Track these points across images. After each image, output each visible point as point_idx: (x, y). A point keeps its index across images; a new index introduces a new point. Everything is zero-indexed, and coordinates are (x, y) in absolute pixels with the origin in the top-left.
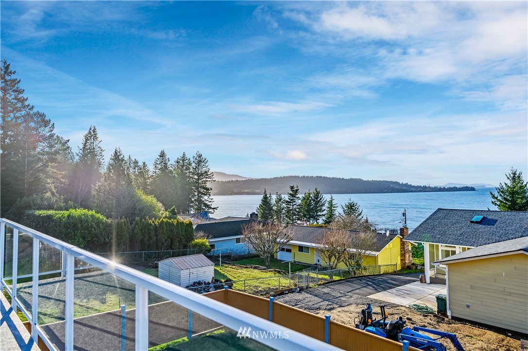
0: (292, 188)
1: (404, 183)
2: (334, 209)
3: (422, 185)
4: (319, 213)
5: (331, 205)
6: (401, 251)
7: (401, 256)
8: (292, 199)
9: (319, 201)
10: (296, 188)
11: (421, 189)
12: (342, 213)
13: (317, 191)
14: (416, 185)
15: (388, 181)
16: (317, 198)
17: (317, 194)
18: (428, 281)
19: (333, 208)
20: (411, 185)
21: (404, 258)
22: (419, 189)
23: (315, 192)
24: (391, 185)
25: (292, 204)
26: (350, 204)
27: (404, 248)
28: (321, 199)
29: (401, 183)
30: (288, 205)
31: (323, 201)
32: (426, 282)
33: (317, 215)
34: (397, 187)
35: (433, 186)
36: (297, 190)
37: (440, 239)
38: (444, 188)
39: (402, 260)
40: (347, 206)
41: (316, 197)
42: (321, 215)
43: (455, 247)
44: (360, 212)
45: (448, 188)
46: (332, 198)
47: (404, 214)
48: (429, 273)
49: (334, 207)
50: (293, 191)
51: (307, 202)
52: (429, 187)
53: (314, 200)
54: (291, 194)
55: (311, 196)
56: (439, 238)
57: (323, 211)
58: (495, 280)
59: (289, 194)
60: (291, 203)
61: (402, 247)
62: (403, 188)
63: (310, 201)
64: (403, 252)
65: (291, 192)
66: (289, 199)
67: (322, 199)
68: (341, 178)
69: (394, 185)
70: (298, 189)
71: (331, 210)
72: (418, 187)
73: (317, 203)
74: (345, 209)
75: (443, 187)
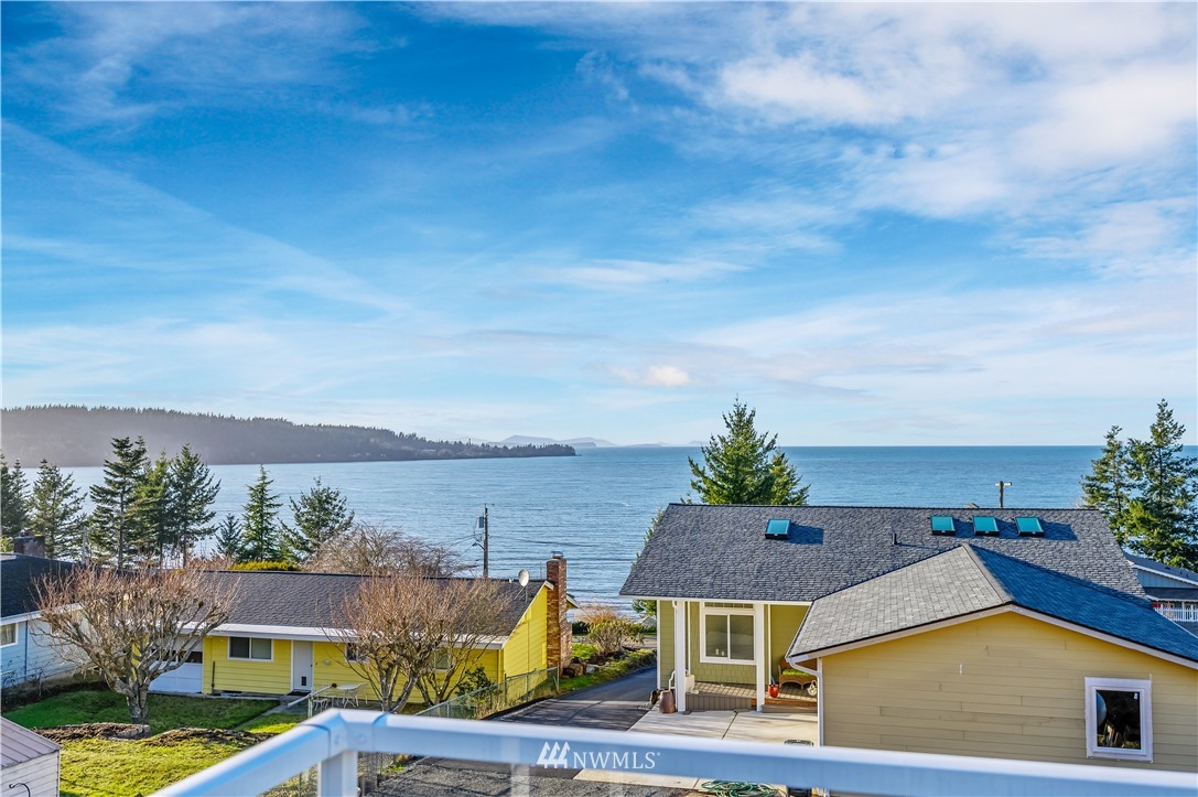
0: (122, 445)
1: (406, 433)
2: (271, 510)
3: (451, 440)
4: (194, 527)
5: (262, 500)
6: (549, 627)
7: (548, 642)
8: (121, 483)
9: (193, 489)
10: (136, 447)
11: (450, 451)
12: (292, 524)
13: (187, 455)
14: (435, 439)
15: (363, 428)
16: (189, 479)
17: (188, 469)
18: (681, 705)
19: (266, 510)
20: (423, 440)
21: (555, 646)
22: (444, 451)
23: (182, 458)
24: (372, 440)
25: (118, 499)
26: (317, 495)
27: (557, 619)
28: (199, 482)
29: (397, 433)
30: (107, 501)
31: (207, 489)
32: (676, 711)
33: (185, 532)
34: (388, 445)
35: (480, 444)
36: (139, 453)
37: (716, 588)
38: (505, 448)
39: (550, 653)
40: (306, 501)
41: (186, 474)
42: (198, 533)
43: (751, 606)
44: (347, 518)
45: (514, 448)
46: (264, 478)
47: (484, 522)
48: (684, 683)
49: (270, 506)
50: (127, 455)
51: (156, 491)
52: (469, 446)
53: (177, 486)
54: (117, 467)
55: (169, 471)
56: (712, 585)
57: (207, 519)
58: (940, 686)
59: (111, 466)
60: (114, 494)
61: (552, 614)
62: (404, 448)
63: (166, 486)
64: (555, 629)
65: (118, 460)
66: (109, 482)
67: (206, 482)
68: (227, 415)
69: (378, 441)
70: (144, 451)
71: (262, 516)
72: (441, 445)
73: (185, 496)
74: (303, 510)
75: (502, 446)
